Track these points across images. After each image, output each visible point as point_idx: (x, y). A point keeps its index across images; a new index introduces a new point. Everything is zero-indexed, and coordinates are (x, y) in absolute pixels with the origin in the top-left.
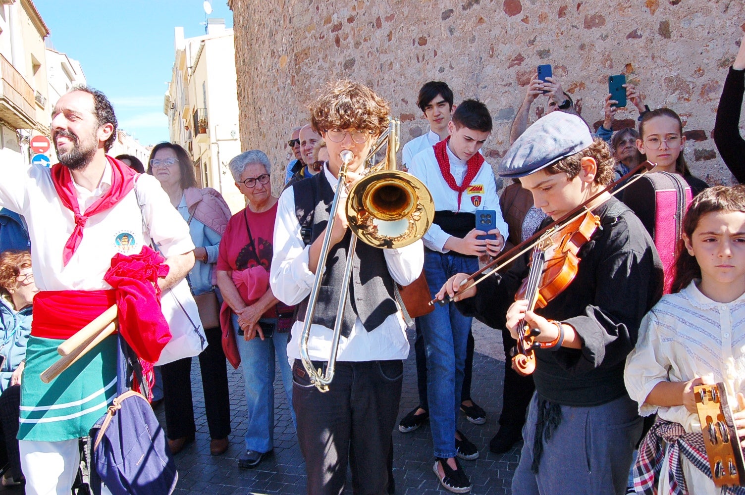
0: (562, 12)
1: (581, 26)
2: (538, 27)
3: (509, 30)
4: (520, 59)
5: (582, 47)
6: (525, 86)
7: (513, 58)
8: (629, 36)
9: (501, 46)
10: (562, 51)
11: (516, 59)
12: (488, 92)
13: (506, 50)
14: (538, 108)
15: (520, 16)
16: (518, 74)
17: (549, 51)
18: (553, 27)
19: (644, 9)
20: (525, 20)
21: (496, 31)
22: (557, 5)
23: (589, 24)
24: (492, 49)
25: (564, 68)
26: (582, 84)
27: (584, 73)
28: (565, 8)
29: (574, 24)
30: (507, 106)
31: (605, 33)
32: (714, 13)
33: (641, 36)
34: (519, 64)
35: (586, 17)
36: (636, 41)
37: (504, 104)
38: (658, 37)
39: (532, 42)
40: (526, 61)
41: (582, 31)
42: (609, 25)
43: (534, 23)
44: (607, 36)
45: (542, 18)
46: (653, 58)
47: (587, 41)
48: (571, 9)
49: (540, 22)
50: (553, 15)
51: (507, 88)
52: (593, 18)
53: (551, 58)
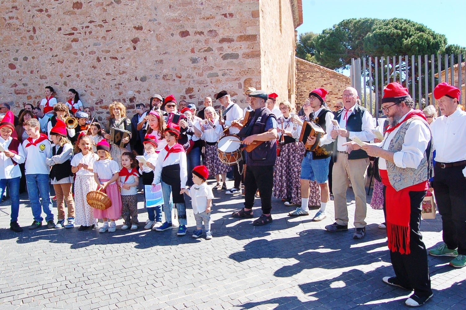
0: (32, 72)
1: (39, 78)
2: (23, 75)
3: (11, 74)
4: (16, 85)
5: (39, 85)
6: (18, 95)
7: (13, 84)
8: (55, 84)
9: (7, 79)
10: (32, 85)
11: (14, 85)
12: (2, 95)
13: (10, 81)
14: (23, 103)
15: (15, 70)
16: (15, 90)
17: (27, 84)
18: (29, 76)
19: (59, 76)
20: (18, 72)
21: (5, 74)
22: (30, 70)
23: (42, 78)
24: (4, 80)
25: (33, 90)
26: (39, 97)
27: (40, 93)
28: (33, 71)
29: (36, 77)
30: (11, 101)
31: (47, 82)
32: (79, 81)
33: (58, 84)
34: (16, 87)
35: (40, 75)
36: (57, 85)
37: (9, 100)
38: (63, 85)
39: (20, 80)
40: (18, 86)
41: (39, 79)
42: (48, 79)
43: (21, 74)
44: (47, 83)
45: (24, 73)
46: (62, 91)
47: (41, 83)
48: (35, 72)
49: (24, 74)
50: (28, 73)
51: (10, 95)
52: (43, 76)
53: (28, 86)
